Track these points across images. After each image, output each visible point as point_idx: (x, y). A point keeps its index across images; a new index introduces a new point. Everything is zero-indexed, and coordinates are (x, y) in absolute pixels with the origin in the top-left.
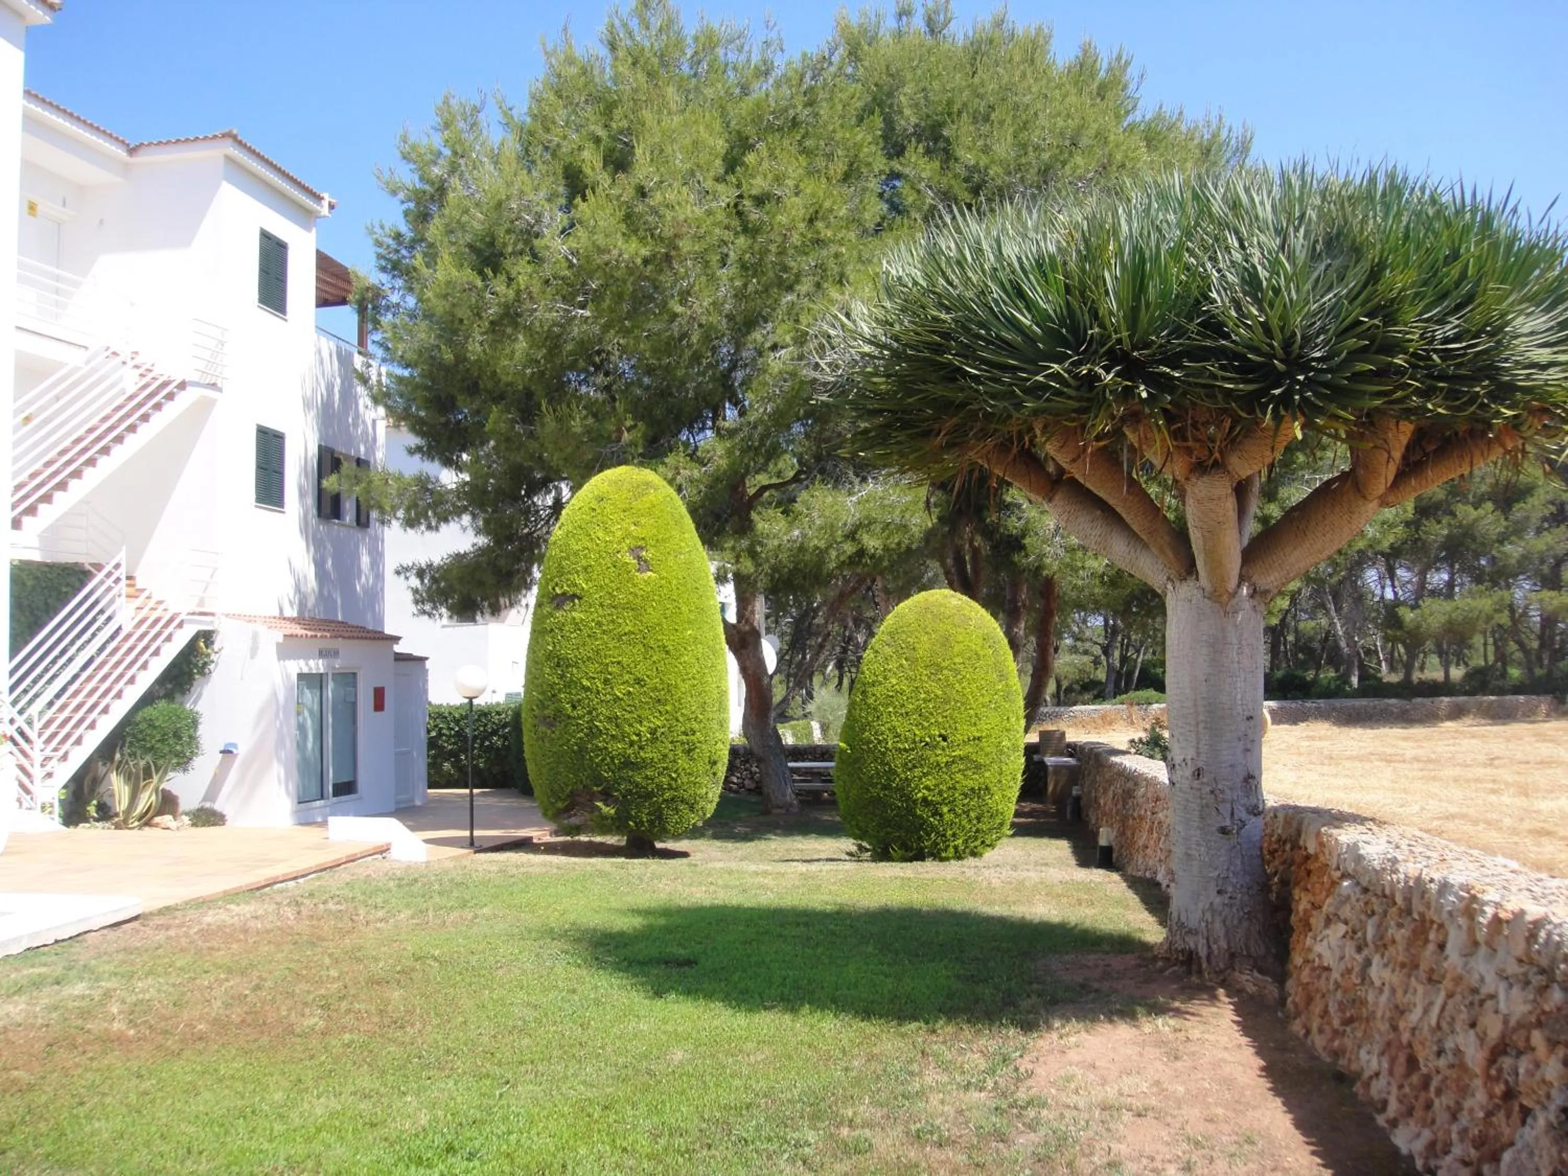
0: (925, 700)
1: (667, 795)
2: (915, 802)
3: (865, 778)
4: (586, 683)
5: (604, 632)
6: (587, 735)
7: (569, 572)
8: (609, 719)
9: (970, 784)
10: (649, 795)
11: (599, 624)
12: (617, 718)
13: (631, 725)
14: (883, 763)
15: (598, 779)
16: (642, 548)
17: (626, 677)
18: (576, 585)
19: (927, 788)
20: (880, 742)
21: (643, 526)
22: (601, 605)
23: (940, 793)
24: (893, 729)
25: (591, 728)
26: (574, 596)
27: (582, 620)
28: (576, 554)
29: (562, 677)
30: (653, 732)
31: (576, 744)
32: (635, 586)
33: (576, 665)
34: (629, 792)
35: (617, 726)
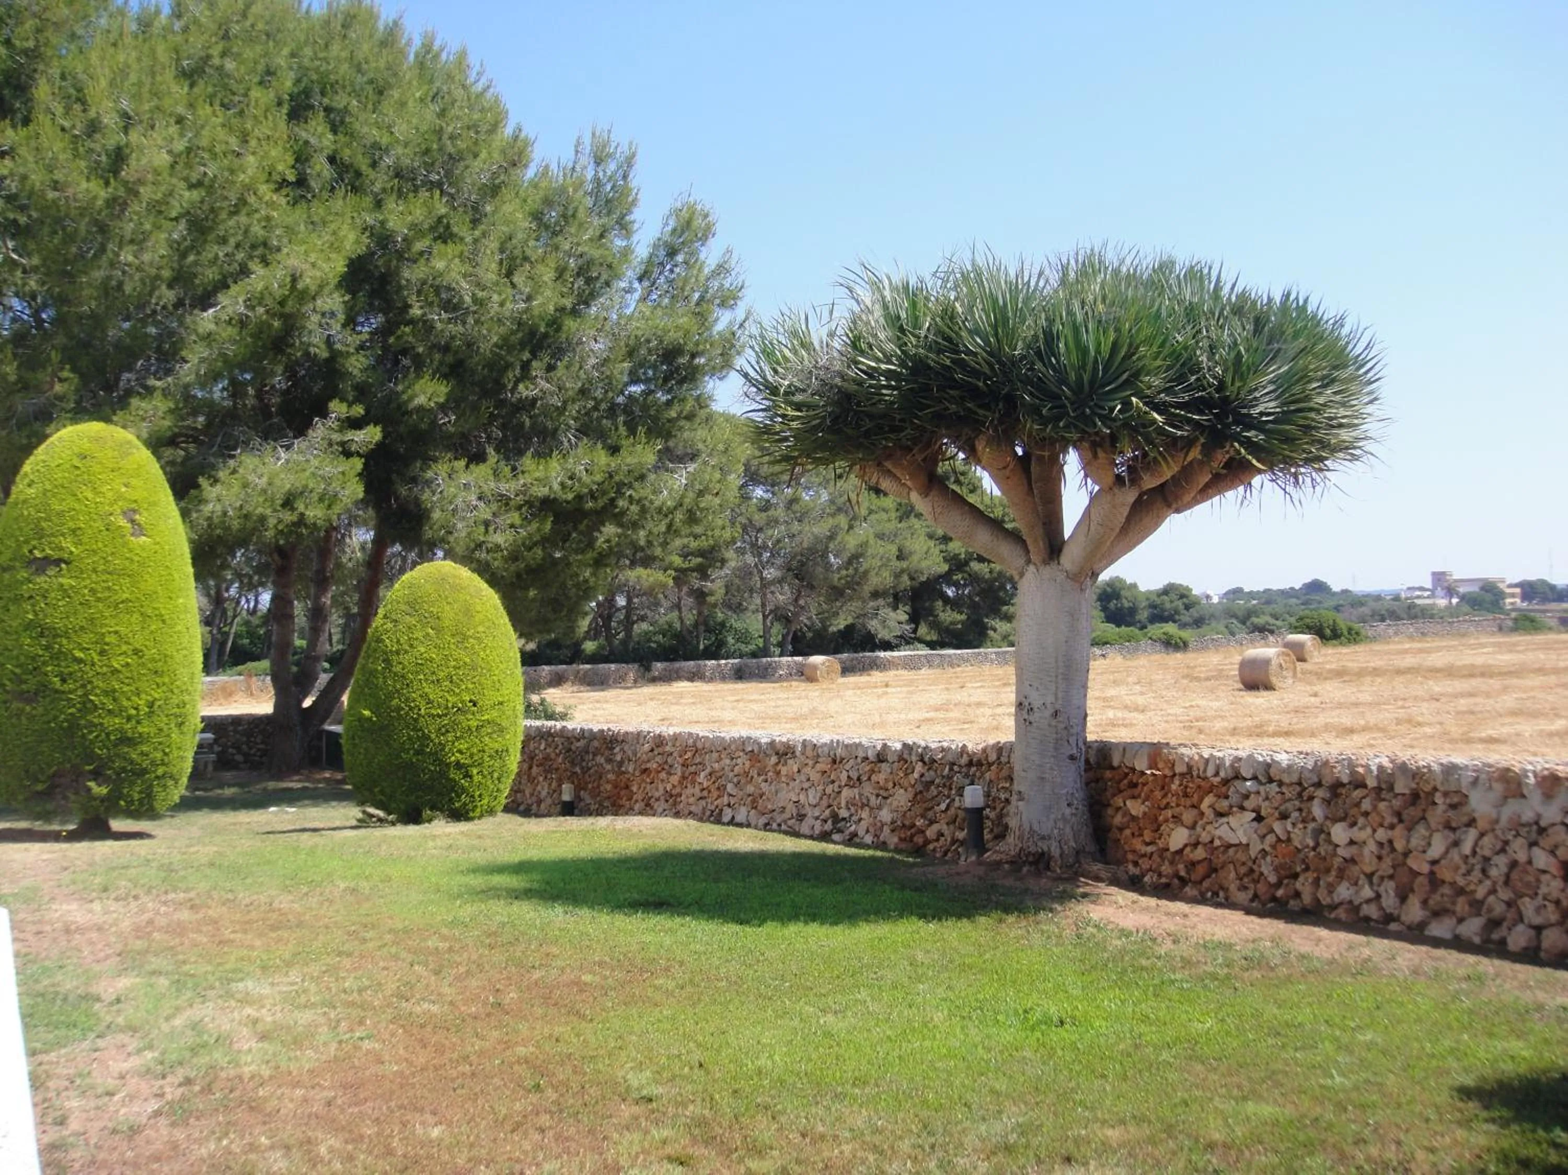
0: (455, 668)
1: (160, 771)
2: (448, 765)
3: (396, 745)
4: (79, 654)
5: (99, 600)
6: (80, 710)
7: (52, 535)
8: (106, 693)
9: (496, 746)
10: (144, 771)
11: (93, 591)
12: (114, 691)
13: (129, 699)
14: (415, 729)
15: (90, 757)
16: (134, 511)
17: (124, 648)
18: (61, 549)
19: (460, 752)
20: (411, 709)
21: (134, 488)
22: (95, 571)
23: (472, 756)
24: (425, 696)
25: (84, 703)
26: (58, 562)
27: (72, 587)
28: (60, 514)
29: (47, 648)
30: (151, 705)
31: (66, 720)
32: (131, 551)
33: (66, 635)
34: (124, 770)
35: (115, 700)
